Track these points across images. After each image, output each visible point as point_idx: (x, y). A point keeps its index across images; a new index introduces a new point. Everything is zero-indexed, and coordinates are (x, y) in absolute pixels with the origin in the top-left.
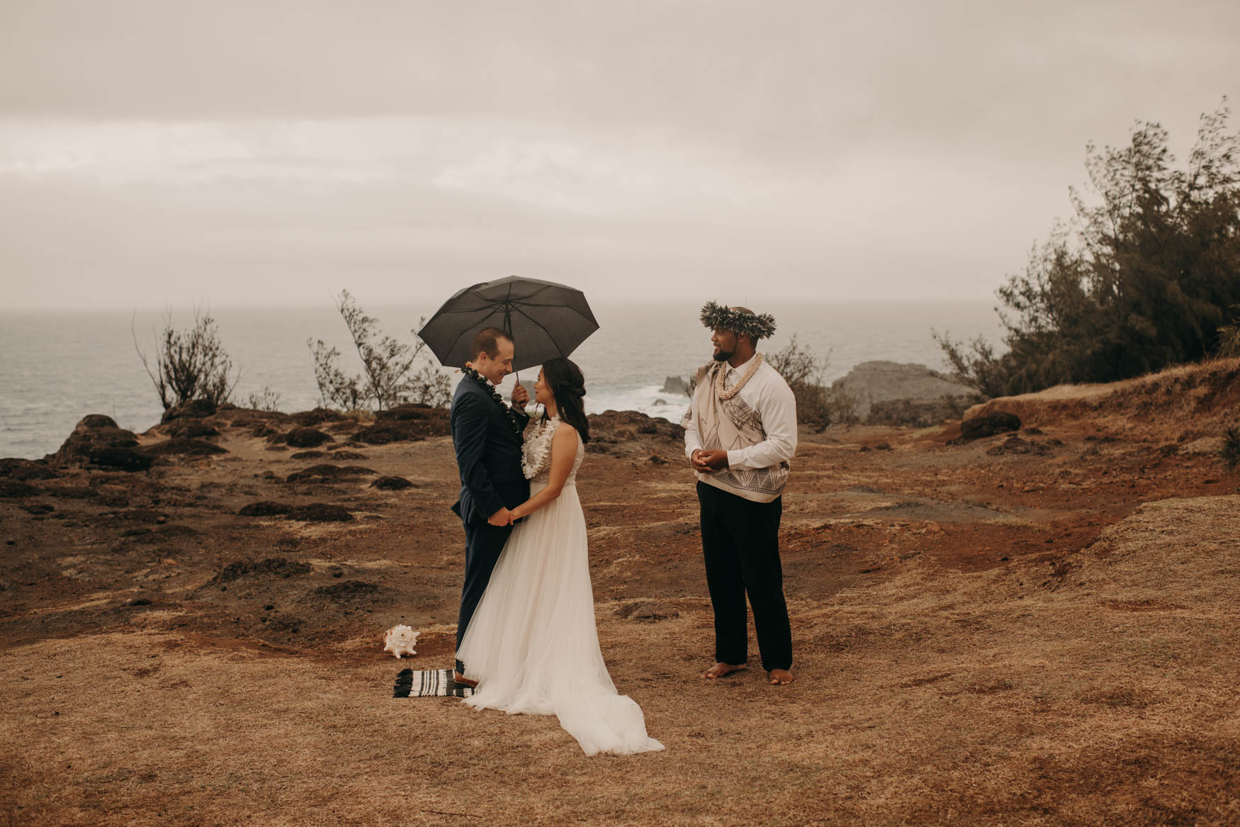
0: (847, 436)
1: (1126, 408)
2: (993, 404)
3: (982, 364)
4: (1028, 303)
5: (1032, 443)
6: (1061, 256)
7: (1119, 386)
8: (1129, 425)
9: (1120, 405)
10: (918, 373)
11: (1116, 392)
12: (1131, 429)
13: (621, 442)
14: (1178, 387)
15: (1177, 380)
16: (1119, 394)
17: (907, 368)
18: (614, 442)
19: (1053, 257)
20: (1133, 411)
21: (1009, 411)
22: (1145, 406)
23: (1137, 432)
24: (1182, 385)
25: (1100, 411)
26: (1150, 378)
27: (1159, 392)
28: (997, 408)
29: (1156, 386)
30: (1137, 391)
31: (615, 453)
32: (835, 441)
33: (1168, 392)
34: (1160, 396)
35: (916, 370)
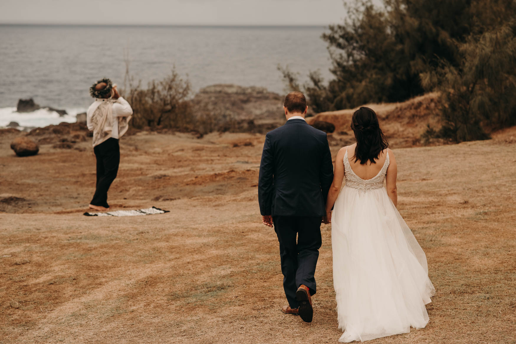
0: (220, 139)
1: (402, 118)
2: (319, 117)
3: (314, 90)
4: (346, 43)
5: (341, 140)
6: (369, 9)
7: (399, 105)
8: (401, 129)
9: (399, 117)
10: (259, 95)
11: (397, 108)
12: (403, 131)
13: (78, 142)
14: (433, 105)
15: (432, 100)
16: (399, 109)
17: (249, 91)
18: (74, 142)
19: (362, 9)
20: (406, 120)
21: (329, 121)
22: (413, 116)
23: (405, 133)
24: (436, 103)
25: (387, 120)
26: (418, 99)
27: (422, 108)
28: (321, 119)
29: (420, 104)
30: (410, 107)
31: (76, 149)
32: (213, 143)
33: (427, 108)
34: (422, 111)
35: (259, 93)
